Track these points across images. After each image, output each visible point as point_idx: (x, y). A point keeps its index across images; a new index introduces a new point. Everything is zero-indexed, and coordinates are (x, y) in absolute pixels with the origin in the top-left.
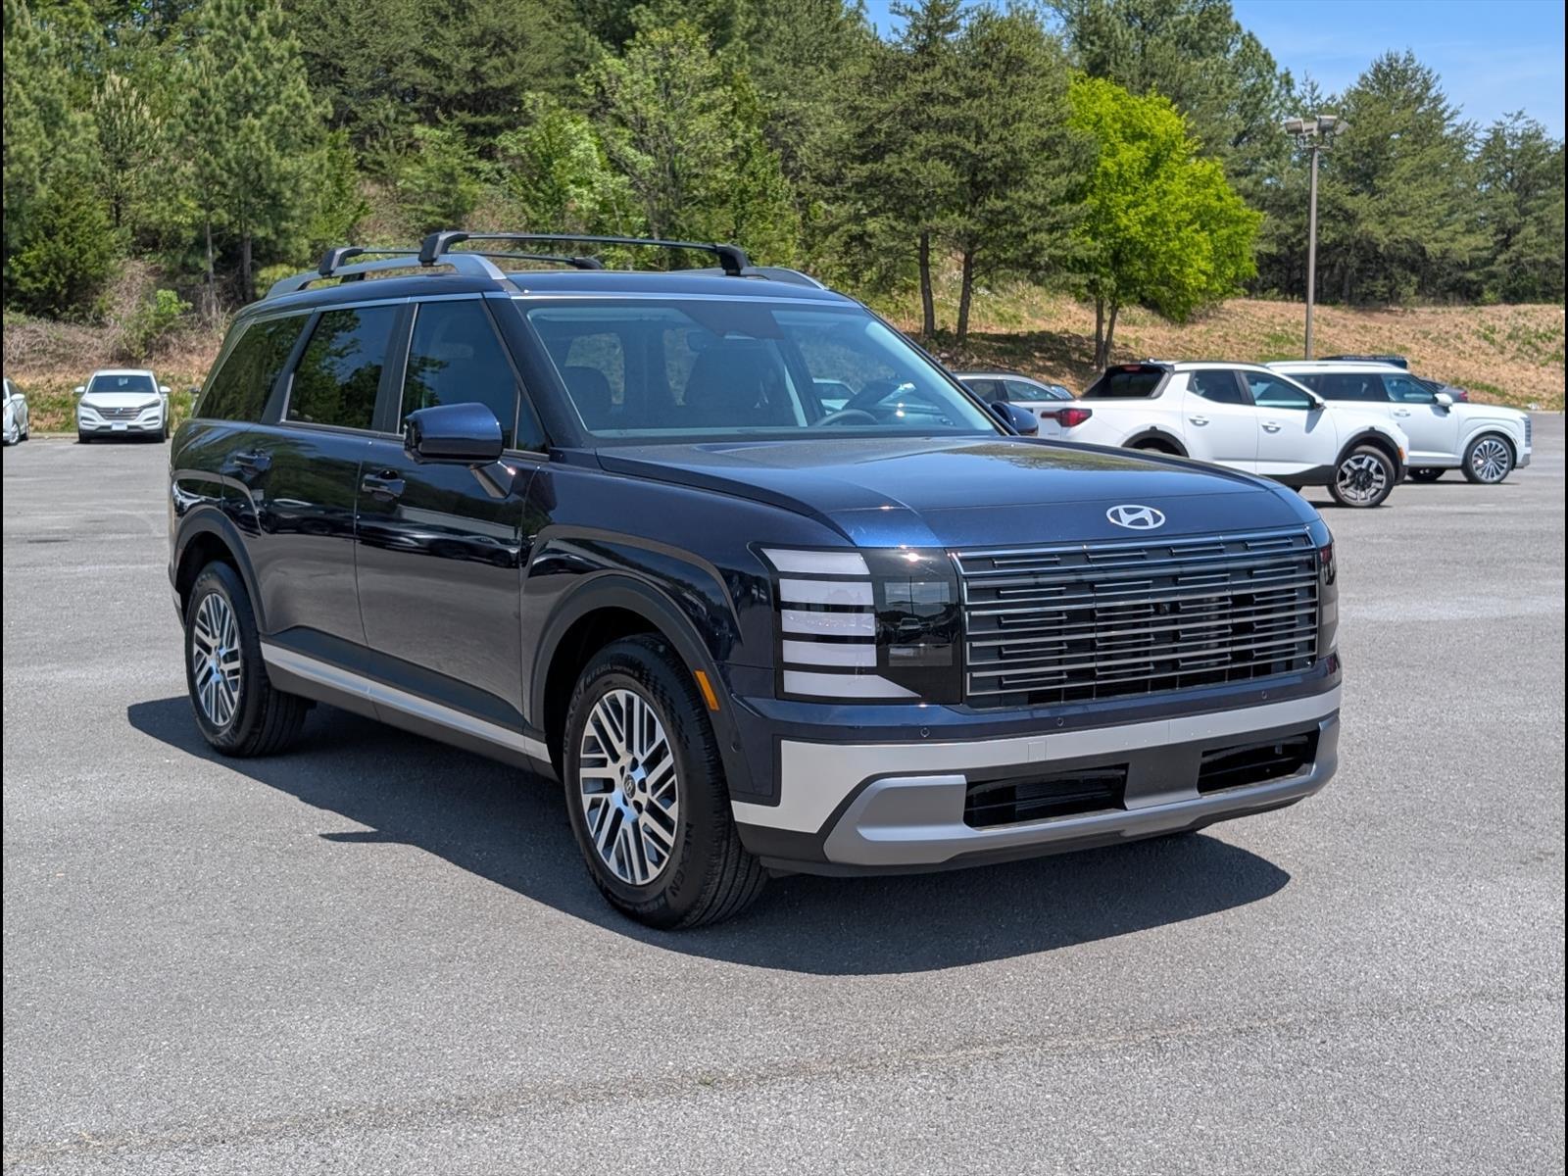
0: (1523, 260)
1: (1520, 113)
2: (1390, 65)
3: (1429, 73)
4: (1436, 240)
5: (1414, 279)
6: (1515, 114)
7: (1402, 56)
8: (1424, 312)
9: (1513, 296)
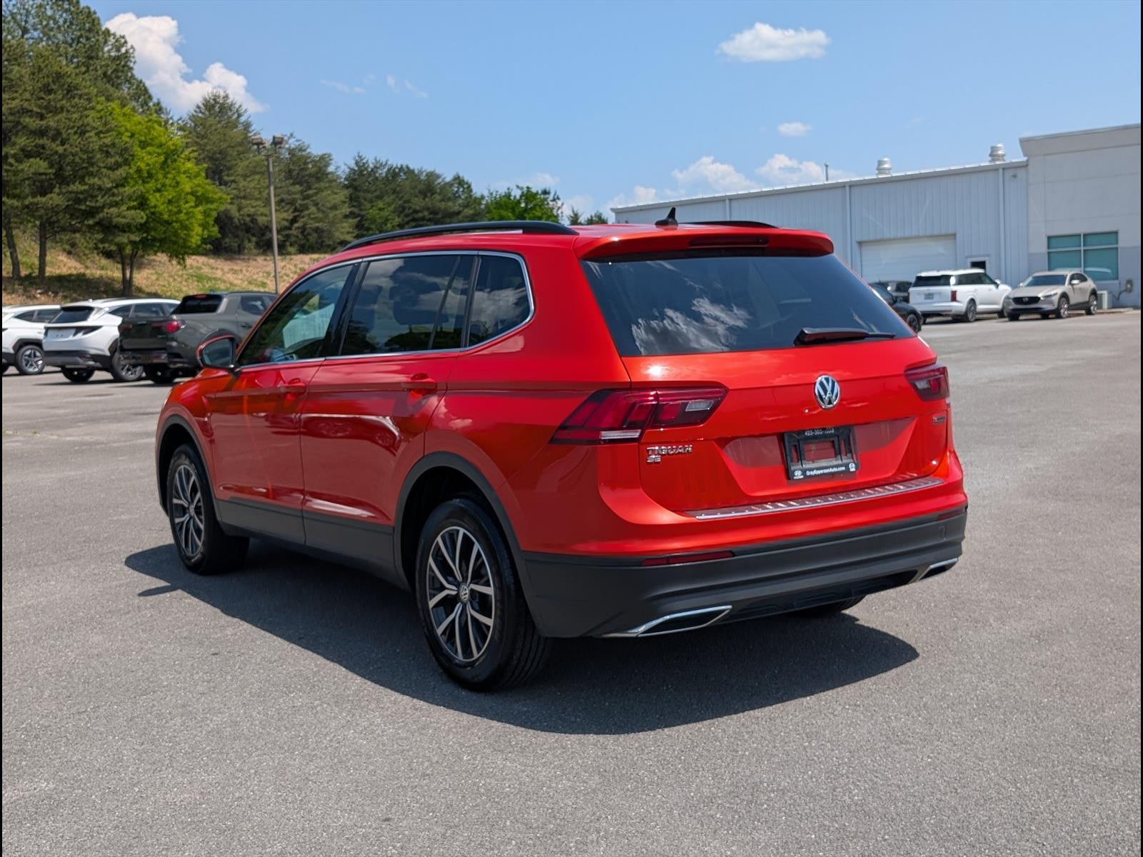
0: (308, 226)
1: (292, 135)
2: (214, 100)
3: (240, 106)
4: (262, 214)
5: (254, 239)
6: (289, 135)
7: (222, 94)
8: (260, 259)
9: (303, 250)
